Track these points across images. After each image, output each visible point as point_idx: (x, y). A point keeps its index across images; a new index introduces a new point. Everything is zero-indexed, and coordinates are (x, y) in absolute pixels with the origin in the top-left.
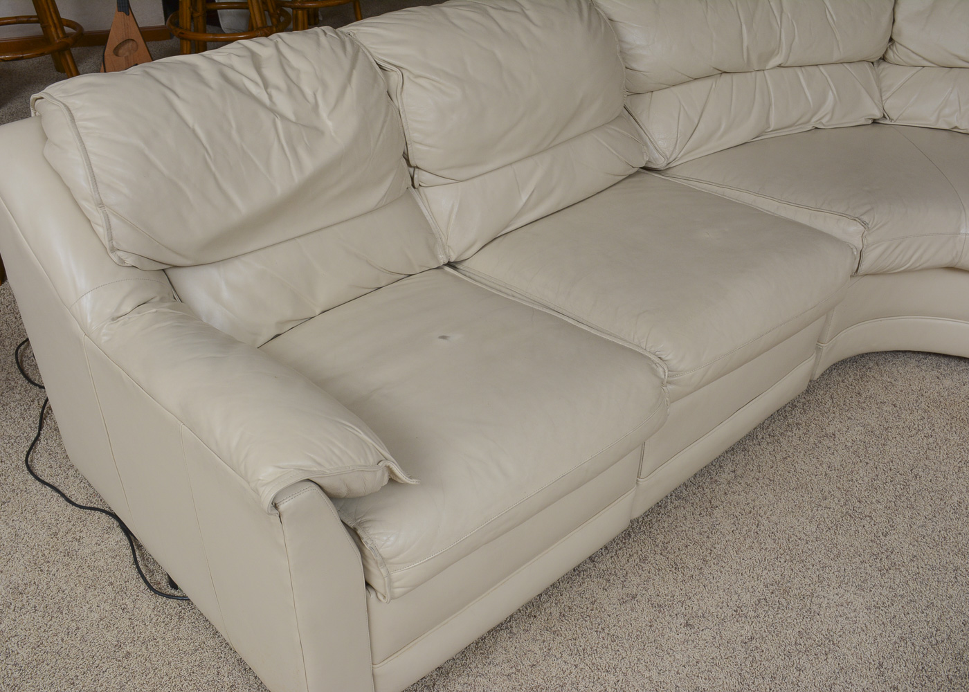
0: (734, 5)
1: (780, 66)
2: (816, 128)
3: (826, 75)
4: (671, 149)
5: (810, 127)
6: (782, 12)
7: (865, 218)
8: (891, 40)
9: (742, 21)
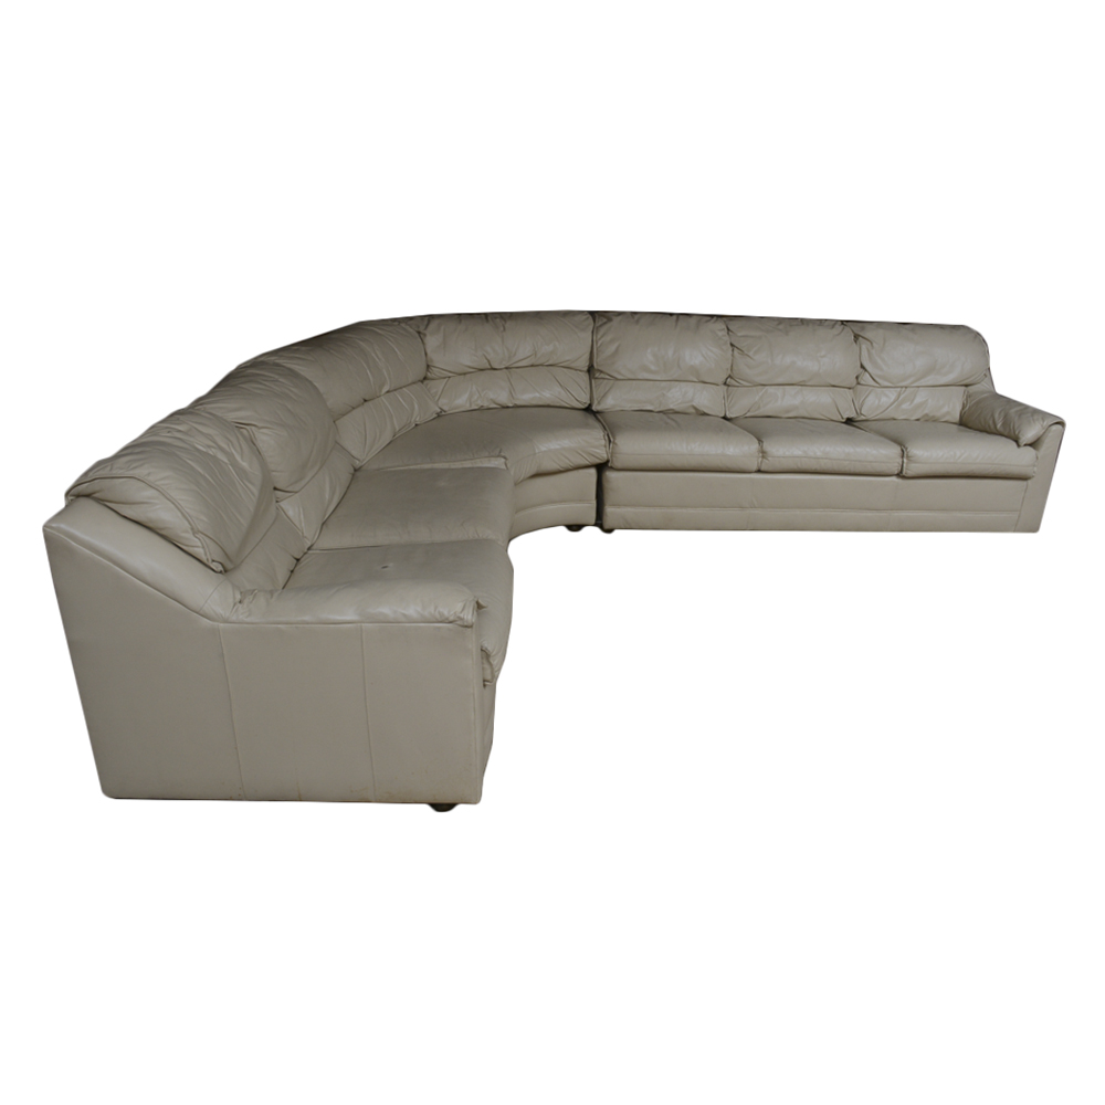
1: (387, 392)
3: (409, 392)
7: (502, 456)
8: (428, 365)
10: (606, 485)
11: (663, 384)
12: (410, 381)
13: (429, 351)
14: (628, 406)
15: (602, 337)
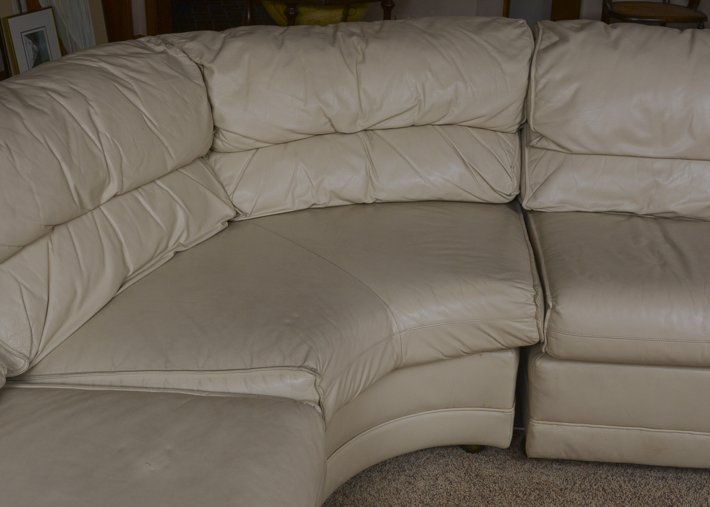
0: (43, 141)
1: (115, 196)
2: (177, 252)
3: (167, 188)
4: (28, 344)
5: (171, 254)
6: (97, 133)
7: (311, 364)
8: (215, 127)
9: (59, 157)
10: (535, 385)
11: (659, 164)
12: (170, 165)
13: (216, 102)
14: (589, 204)
15: (547, 72)
